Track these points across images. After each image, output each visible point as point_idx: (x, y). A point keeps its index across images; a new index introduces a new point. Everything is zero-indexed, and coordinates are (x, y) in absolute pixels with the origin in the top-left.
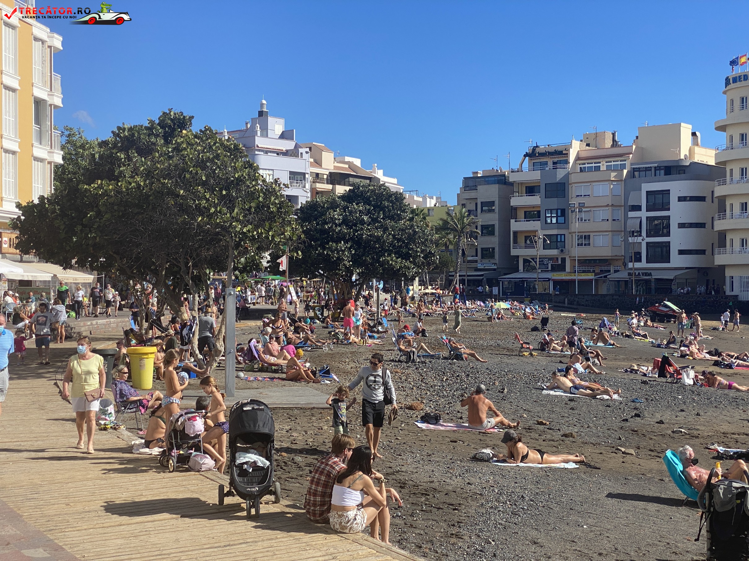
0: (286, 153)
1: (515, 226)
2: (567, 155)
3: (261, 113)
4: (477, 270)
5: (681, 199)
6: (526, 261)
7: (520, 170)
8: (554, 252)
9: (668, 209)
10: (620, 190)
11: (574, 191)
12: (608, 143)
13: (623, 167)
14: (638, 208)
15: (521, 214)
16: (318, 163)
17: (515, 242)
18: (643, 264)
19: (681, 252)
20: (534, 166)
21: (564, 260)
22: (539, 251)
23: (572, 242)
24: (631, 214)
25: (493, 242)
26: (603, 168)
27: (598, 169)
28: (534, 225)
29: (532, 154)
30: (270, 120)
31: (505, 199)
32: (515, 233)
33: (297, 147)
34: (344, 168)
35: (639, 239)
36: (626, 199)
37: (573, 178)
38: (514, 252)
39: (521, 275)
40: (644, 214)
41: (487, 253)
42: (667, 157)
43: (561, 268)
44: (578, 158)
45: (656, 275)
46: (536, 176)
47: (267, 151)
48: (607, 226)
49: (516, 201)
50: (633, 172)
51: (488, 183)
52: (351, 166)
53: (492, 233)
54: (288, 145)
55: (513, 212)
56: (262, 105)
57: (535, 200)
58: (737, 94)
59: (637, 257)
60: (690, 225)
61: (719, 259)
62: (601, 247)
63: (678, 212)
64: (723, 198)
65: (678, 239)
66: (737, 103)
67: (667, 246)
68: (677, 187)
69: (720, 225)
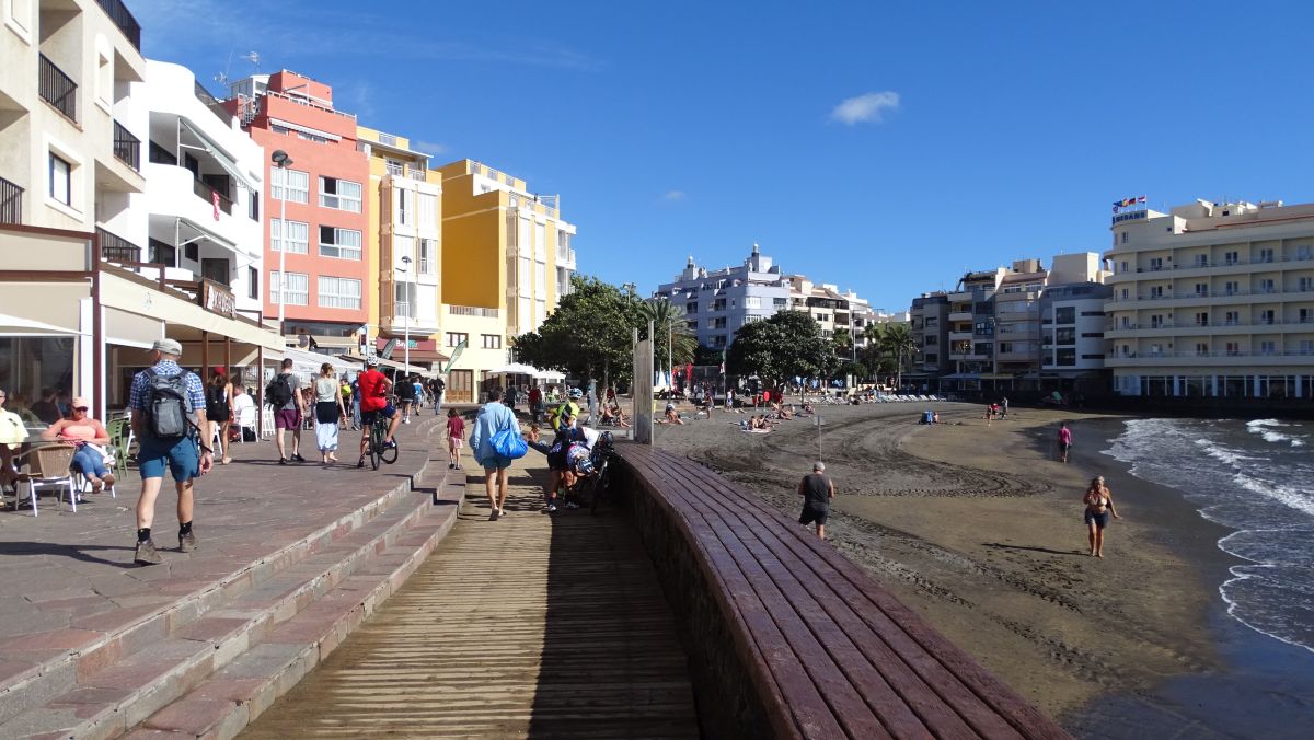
0: (773, 284)
1: (953, 336)
2: (994, 280)
3: (754, 254)
4: (923, 371)
5: (1084, 314)
6: (961, 364)
7: (957, 292)
8: (983, 357)
9: (1073, 322)
10: (1036, 307)
11: (1000, 308)
12: (1033, 269)
13: (1039, 288)
14: (1050, 322)
15: (958, 327)
16: (799, 290)
17: (953, 349)
18: (1054, 366)
19: (1084, 357)
20: (968, 289)
21: (992, 363)
22: (972, 356)
23: (996, 348)
24: (1045, 326)
25: (935, 349)
26: (1023, 290)
27: (1019, 290)
28: (968, 336)
29: (968, 279)
30: (760, 259)
31: (945, 315)
32: (954, 343)
33: (781, 278)
34: (820, 294)
35: (1050, 346)
36: (1041, 314)
37: (998, 299)
38: (952, 357)
39: (958, 375)
40: (1054, 326)
41: (931, 358)
42: (1074, 279)
43: (989, 370)
44: (1004, 282)
45: (1064, 375)
46: (968, 297)
47: (757, 283)
48: (1025, 336)
49: (953, 317)
50: (1047, 293)
51: (931, 303)
52: (828, 292)
53: (935, 343)
54: (775, 277)
55: (951, 326)
56: (754, 248)
57: (968, 316)
58: (1120, 231)
59: (1049, 361)
60: (1092, 335)
61: (1108, 362)
62: (1021, 352)
63: (1082, 325)
64: (1112, 313)
65: (1082, 346)
66: (1120, 238)
67: (1073, 351)
68: (1081, 305)
69: (1108, 335)
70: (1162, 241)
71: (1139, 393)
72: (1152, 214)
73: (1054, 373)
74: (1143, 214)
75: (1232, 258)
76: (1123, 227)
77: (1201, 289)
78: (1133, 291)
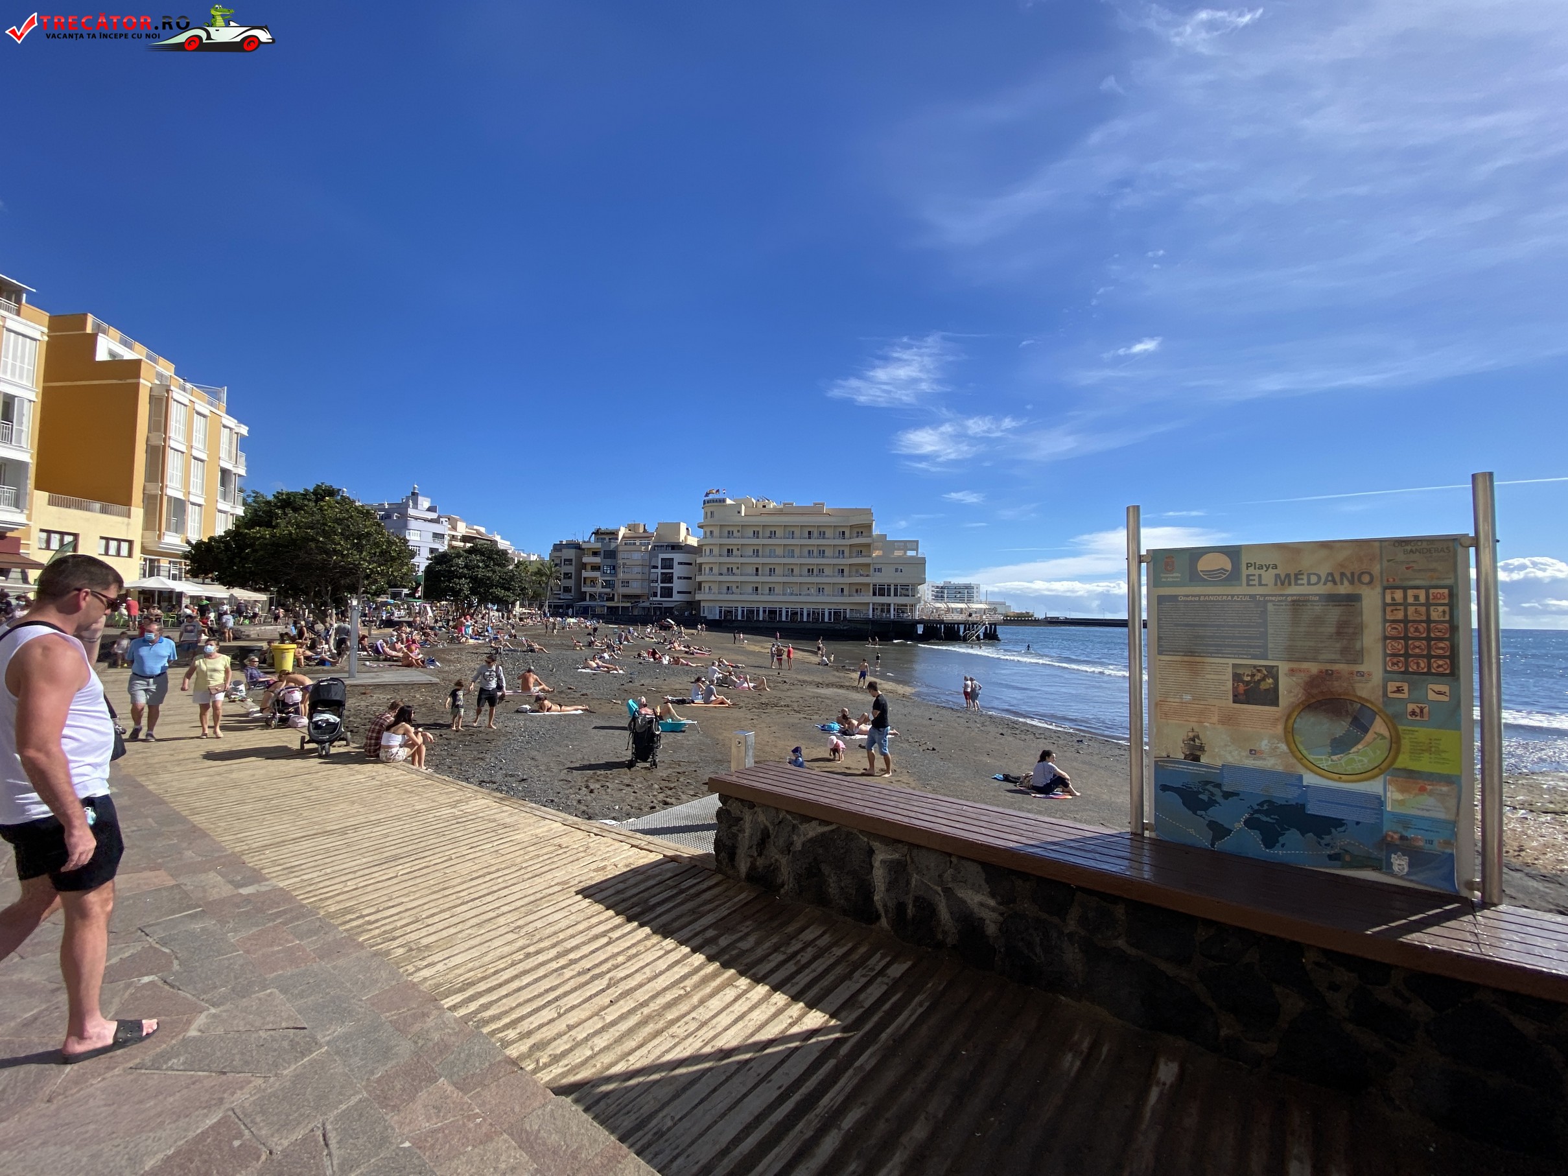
0: (431, 521)
1: (585, 574)
2: (617, 535)
3: (413, 494)
4: (560, 599)
5: (679, 563)
6: (591, 595)
7: (589, 542)
8: (608, 590)
9: (673, 569)
10: (647, 557)
11: (620, 555)
12: (641, 530)
13: (649, 544)
14: (656, 567)
15: (589, 567)
16: (454, 528)
17: (585, 583)
18: (658, 598)
19: (679, 592)
20: (597, 540)
21: (613, 595)
22: (598, 589)
23: (618, 584)
24: (653, 570)
25: (570, 583)
26: (638, 544)
27: (634, 544)
28: (596, 574)
29: (597, 533)
30: (420, 498)
31: (579, 558)
32: (585, 578)
33: (439, 517)
34: (473, 533)
35: (657, 585)
36: (650, 563)
37: (620, 548)
38: (583, 589)
39: (587, 603)
40: (659, 571)
41: (567, 590)
42: (673, 540)
43: (612, 599)
44: (624, 537)
45: (665, 605)
46: (599, 545)
47: (416, 519)
48: (639, 576)
49: (585, 560)
50: (654, 548)
51: (569, 548)
52: (478, 532)
53: (570, 578)
54: (434, 516)
55: (584, 566)
56: (414, 488)
57: (597, 560)
58: (709, 510)
59: (655, 595)
60: (685, 578)
61: (698, 597)
62: (635, 588)
63: (677, 571)
64: (701, 565)
65: (677, 585)
66: (709, 514)
67: (671, 589)
68: (677, 557)
69: (699, 579)
70: (736, 520)
71: (718, 618)
72: (729, 501)
73: (660, 603)
74: (724, 501)
75: (773, 535)
76: (711, 508)
77: (756, 553)
78: (716, 551)
